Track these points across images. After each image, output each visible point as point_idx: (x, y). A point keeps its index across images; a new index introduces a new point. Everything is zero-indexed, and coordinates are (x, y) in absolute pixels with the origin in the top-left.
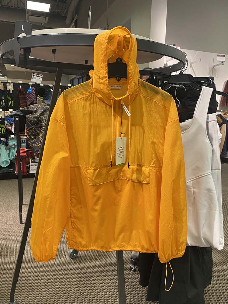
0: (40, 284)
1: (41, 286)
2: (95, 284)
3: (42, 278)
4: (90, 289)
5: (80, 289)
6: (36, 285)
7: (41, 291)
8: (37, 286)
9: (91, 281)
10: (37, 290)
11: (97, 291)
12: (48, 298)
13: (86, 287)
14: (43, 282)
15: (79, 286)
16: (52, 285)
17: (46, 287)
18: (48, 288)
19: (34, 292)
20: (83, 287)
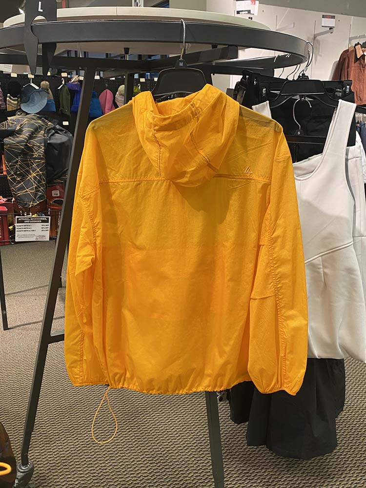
0: (61, 431)
1: (63, 433)
2: (152, 423)
3: (63, 419)
4: (146, 432)
5: (130, 433)
6: (54, 432)
7: (65, 441)
8: (56, 434)
9: (146, 420)
10: (59, 440)
11: (159, 435)
12: (79, 452)
13: (139, 430)
14: (65, 426)
15: (128, 429)
16: (82, 431)
17: (73, 435)
18: (76, 436)
19: (54, 445)
20: (134, 430)
